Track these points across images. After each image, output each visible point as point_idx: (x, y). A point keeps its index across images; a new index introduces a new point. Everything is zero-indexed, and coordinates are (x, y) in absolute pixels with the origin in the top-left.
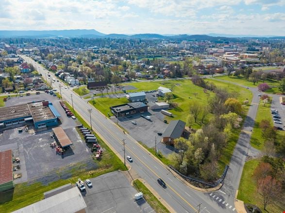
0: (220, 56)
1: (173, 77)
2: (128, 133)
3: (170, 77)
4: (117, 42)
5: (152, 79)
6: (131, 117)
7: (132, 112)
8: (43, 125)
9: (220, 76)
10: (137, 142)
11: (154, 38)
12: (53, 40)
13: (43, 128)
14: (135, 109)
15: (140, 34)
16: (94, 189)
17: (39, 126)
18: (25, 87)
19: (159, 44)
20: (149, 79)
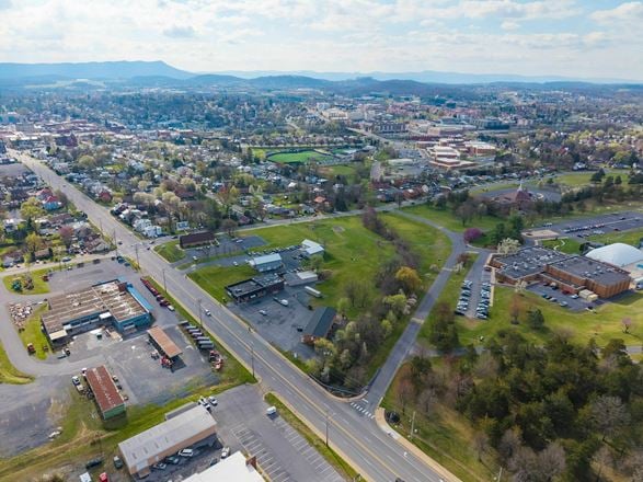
3: (328, 212)
5: (293, 217)
6: (259, 302)
7: (260, 295)
8: (130, 325)
10: (268, 344)
13: (131, 330)
14: (264, 289)
16: (220, 407)
17: (125, 326)
19: (310, 111)
20: (287, 218)
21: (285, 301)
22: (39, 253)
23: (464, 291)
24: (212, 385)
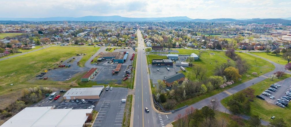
0: (278, 37)
1: (214, 49)
2: (149, 74)
3: (211, 48)
4: (195, 24)
5: (196, 48)
6: (160, 67)
7: (162, 64)
8: (117, 62)
9: (258, 52)
10: (149, 79)
11: (226, 22)
12: (161, 23)
13: (116, 63)
14: (164, 63)
15: (217, 19)
16: (111, 91)
17: (115, 62)
18: (126, 45)
19: (226, 26)
20: (193, 48)
21: (168, 68)
22: (119, 45)
23: (271, 88)
24: (117, 84)
